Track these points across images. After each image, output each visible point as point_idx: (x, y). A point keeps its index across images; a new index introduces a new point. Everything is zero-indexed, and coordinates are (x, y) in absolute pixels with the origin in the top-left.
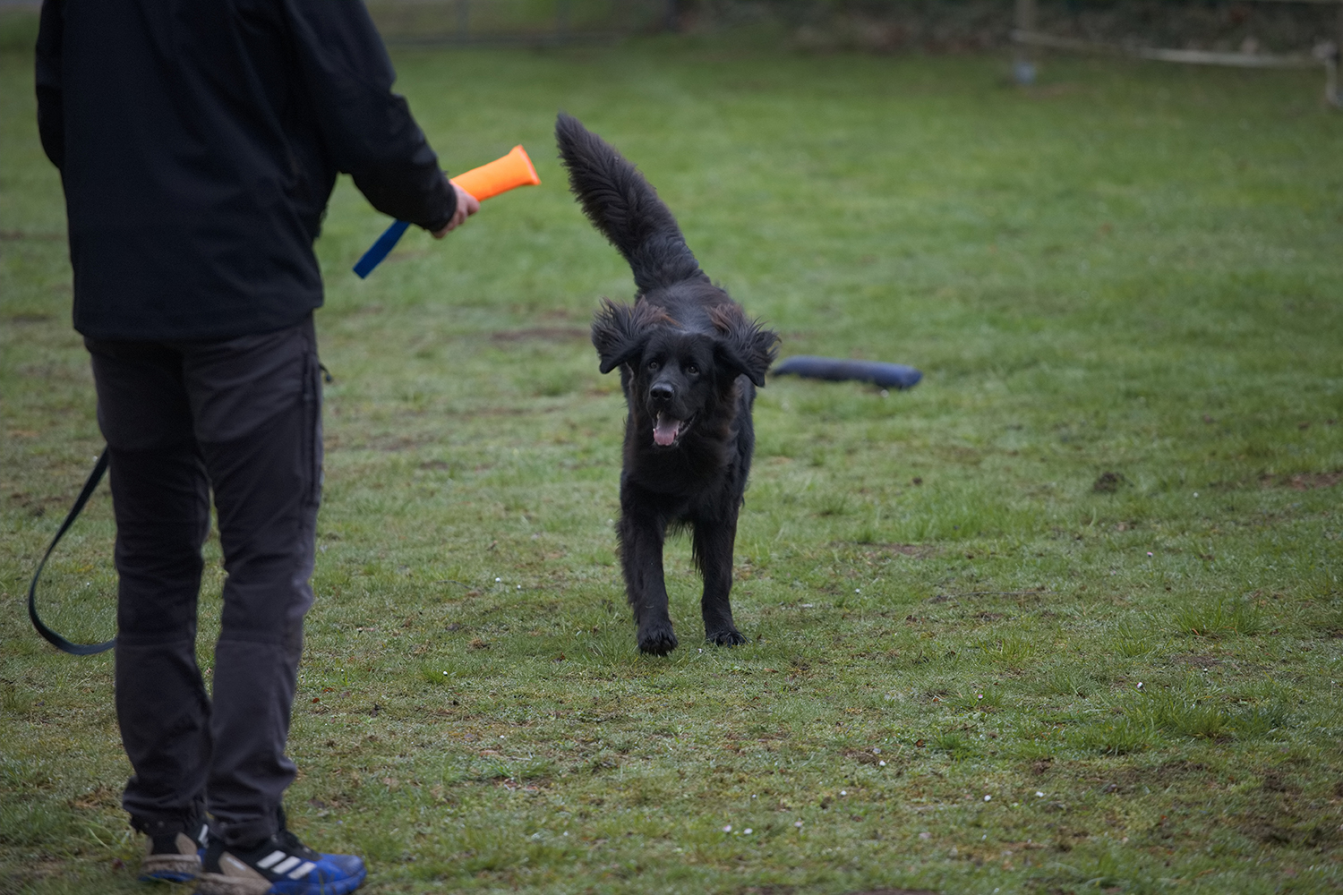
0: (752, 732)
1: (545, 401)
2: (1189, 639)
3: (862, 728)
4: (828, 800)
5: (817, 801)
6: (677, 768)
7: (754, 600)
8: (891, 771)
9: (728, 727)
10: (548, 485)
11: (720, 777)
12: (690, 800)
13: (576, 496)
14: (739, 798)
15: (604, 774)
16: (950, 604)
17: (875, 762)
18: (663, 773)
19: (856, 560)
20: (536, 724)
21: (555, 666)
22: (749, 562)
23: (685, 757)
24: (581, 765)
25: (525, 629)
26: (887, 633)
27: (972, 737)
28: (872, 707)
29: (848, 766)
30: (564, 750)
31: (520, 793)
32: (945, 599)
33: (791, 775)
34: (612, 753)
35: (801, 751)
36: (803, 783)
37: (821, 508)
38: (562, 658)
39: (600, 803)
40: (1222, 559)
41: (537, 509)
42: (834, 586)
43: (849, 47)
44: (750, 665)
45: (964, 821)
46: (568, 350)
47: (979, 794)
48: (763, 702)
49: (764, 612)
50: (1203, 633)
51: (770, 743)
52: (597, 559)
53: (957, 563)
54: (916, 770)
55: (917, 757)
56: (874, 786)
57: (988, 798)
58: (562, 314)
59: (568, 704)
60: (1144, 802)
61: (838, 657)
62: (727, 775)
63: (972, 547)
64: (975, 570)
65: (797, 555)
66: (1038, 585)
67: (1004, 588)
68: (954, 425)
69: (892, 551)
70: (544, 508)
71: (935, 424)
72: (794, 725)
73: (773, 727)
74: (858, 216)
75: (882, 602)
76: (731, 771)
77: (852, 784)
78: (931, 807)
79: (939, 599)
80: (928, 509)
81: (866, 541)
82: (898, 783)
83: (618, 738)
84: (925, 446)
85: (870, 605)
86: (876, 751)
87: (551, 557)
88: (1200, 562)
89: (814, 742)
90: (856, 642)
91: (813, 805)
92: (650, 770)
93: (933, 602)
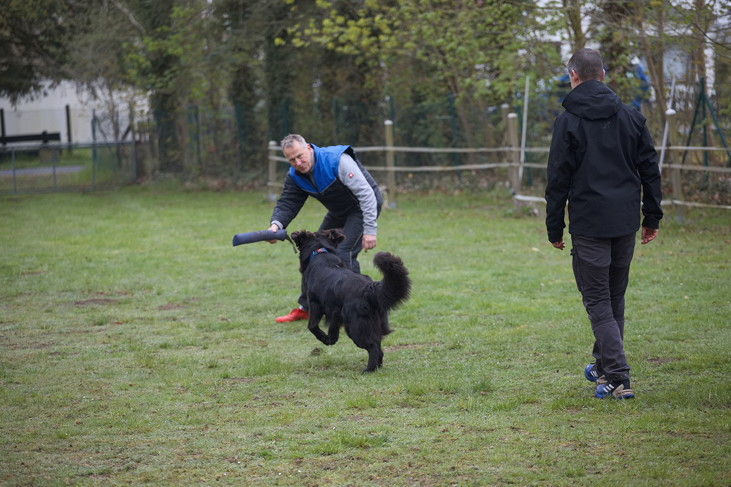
0: (188, 452)
1: (97, 327)
2: (351, 410)
3: (230, 450)
4: (219, 477)
5: (215, 478)
6: (159, 467)
7: (185, 401)
8: (243, 465)
9: (178, 451)
10: (101, 360)
11: (177, 470)
12: (165, 480)
13: (113, 363)
14: (184, 478)
15: (131, 471)
16: (260, 400)
17: (236, 462)
18: (154, 470)
19: (223, 384)
20: (103, 453)
21: (109, 430)
22: (182, 387)
23: (163, 463)
24: (122, 468)
25: (96, 416)
26: (237, 412)
27: (273, 451)
28: (234, 441)
29: (226, 463)
30: (115, 462)
31: (98, 480)
32: (258, 398)
33: (204, 468)
34: (134, 463)
35: (207, 459)
36: (209, 471)
37: (208, 365)
38: (111, 427)
39: (130, 482)
40: (361, 380)
41: (97, 369)
42: (215, 395)
43: (205, 189)
44: (185, 427)
45: (272, 483)
46: (105, 307)
47: (276, 472)
48: (191, 441)
49: (189, 406)
50: (356, 408)
51: (195, 456)
52: (122, 388)
53: (262, 384)
54: (252, 465)
55: (252, 459)
56: (236, 471)
57: (280, 474)
58: (102, 293)
59: (115, 445)
60: (339, 472)
61: (219, 422)
62: (179, 470)
63: (267, 378)
64: (269, 387)
65: (201, 383)
66: (293, 392)
67: (280, 393)
68: (257, 332)
69: (237, 381)
70: (100, 369)
71: (249, 331)
72: (204, 449)
73: (196, 450)
74: (214, 253)
75: (234, 400)
76: (181, 468)
77: (228, 471)
78: (259, 478)
79: (256, 398)
80: (249, 364)
81: (226, 377)
82: (245, 470)
83: (136, 457)
84: (246, 340)
85: (230, 402)
86: (236, 458)
87: (104, 388)
88: (353, 381)
89: (212, 455)
90: (225, 416)
91: (214, 480)
92: (149, 469)
93: (254, 400)
